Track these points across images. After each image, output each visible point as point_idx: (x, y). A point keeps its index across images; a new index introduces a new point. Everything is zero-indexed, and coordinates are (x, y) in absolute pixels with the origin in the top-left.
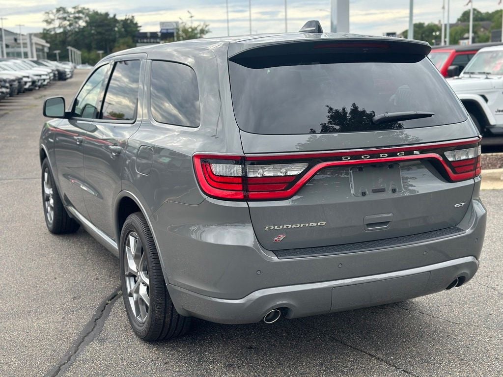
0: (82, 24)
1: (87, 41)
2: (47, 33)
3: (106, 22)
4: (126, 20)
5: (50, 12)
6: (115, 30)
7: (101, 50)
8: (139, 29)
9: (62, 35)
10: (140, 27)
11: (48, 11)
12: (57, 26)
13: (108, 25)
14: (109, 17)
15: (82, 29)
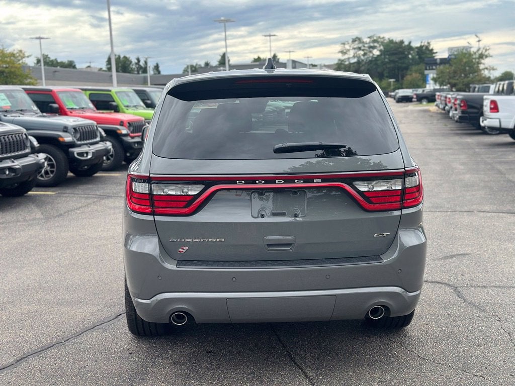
0: (376, 52)
1: (379, 70)
2: (341, 64)
3: (400, 50)
4: (421, 47)
5: (346, 43)
6: (409, 57)
7: (391, 78)
8: (434, 55)
9: (356, 64)
10: (436, 53)
11: (343, 42)
12: (351, 56)
13: (403, 53)
14: (403, 45)
15: (375, 58)
